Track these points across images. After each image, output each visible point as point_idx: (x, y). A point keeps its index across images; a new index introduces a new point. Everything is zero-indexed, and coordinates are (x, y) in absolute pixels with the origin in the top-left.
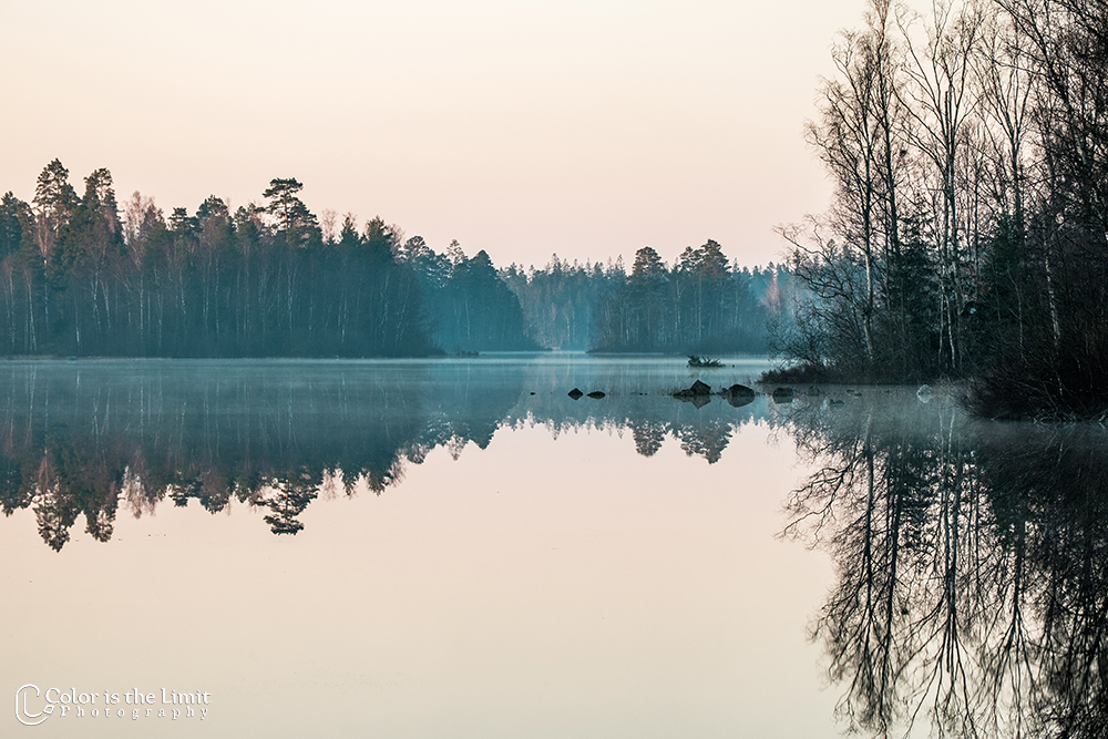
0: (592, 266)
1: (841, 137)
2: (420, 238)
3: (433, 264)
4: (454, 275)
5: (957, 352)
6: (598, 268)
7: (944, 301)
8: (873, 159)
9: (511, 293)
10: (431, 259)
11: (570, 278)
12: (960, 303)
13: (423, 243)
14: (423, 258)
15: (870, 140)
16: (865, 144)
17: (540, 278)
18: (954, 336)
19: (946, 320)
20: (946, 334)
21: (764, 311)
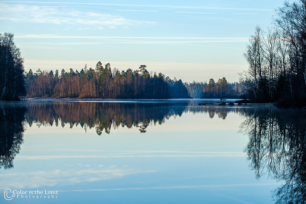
0: (201, 83)
1: (250, 56)
2: (169, 77)
4: (175, 84)
7: (270, 87)
9: (186, 87)
10: (170, 81)
11: (197, 85)
12: (273, 88)
15: (256, 57)
17: (191, 85)
18: (272, 94)
19: (270, 91)
20: (270, 94)
21: (234, 91)
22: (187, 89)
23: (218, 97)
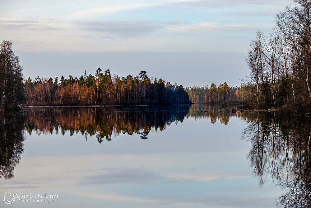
1: (252, 61)
3: (172, 87)
5: (275, 102)
6: (203, 88)
7: (272, 92)
8: (258, 65)
11: (198, 90)
13: (170, 83)
14: (169, 86)
16: (257, 62)
17: (192, 90)
19: (273, 96)
20: (273, 99)
21: (235, 95)
22: (188, 94)
23: (219, 102)
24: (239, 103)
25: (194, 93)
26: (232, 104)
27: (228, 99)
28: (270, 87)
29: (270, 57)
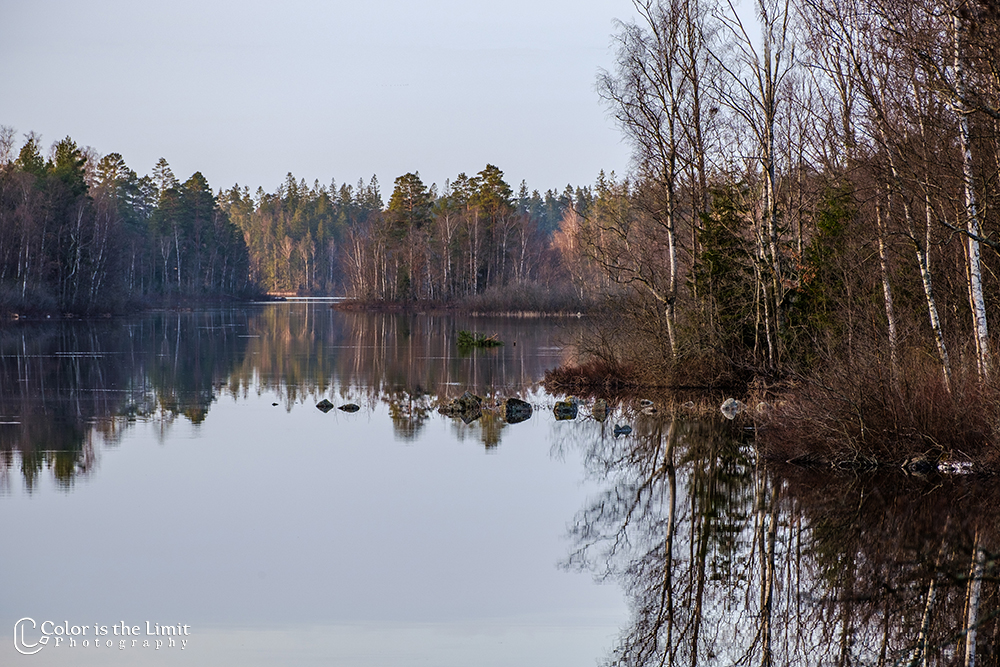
0: (338, 189)
1: (642, 92)
2: (118, 156)
3: (133, 189)
4: (162, 203)
5: (775, 350)
6: (345, 191)
7: (761, 288)
8: (679, 117)
9: (233, 225)
10: (130, 183)
11: (310, 204)
12: (779, 292)
13: (122, 162)
14: (121, 182)
15: (675, 96)
16: (668, 98)
17: (271, 204)
18: (772, 330)
19: (762, 309)
20: (762, 327)
21: (556, 257)
22: (242, 238)
23: (449, 298)
24: (575, 310)
25: (281, 228)
26: (532, 315)
27: (505, 283)
28: (742, 252)
29: (747, 73)
